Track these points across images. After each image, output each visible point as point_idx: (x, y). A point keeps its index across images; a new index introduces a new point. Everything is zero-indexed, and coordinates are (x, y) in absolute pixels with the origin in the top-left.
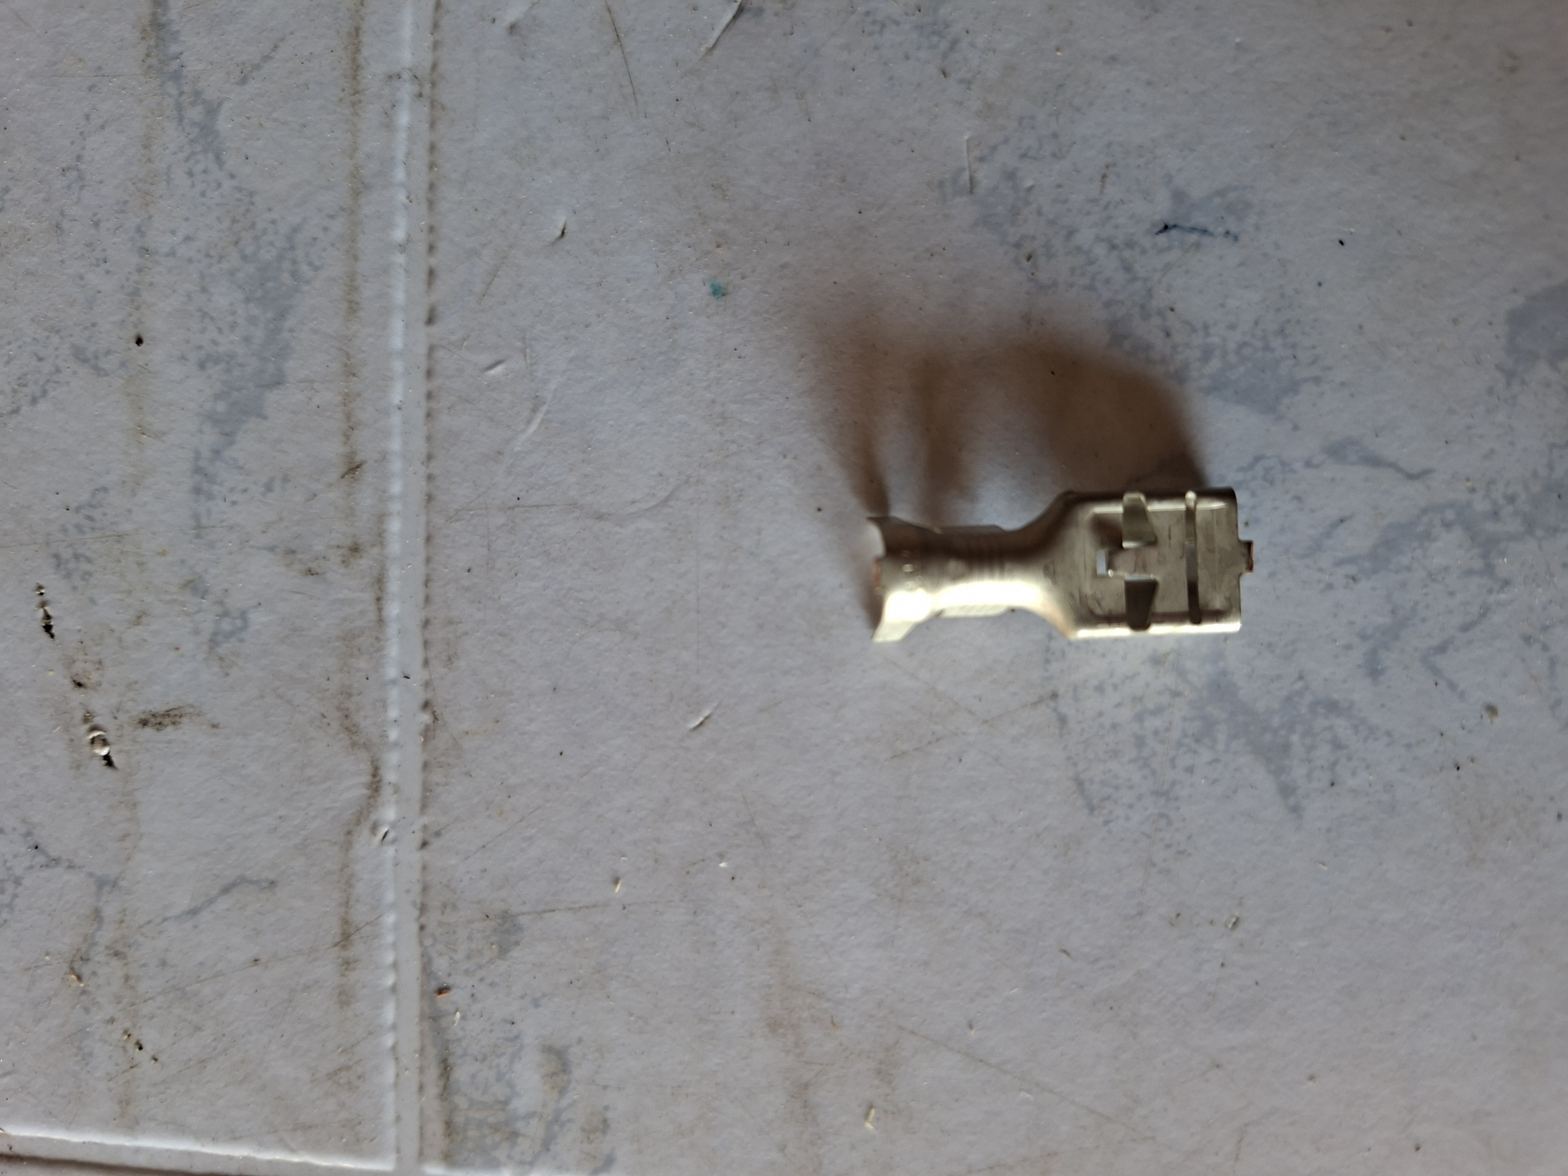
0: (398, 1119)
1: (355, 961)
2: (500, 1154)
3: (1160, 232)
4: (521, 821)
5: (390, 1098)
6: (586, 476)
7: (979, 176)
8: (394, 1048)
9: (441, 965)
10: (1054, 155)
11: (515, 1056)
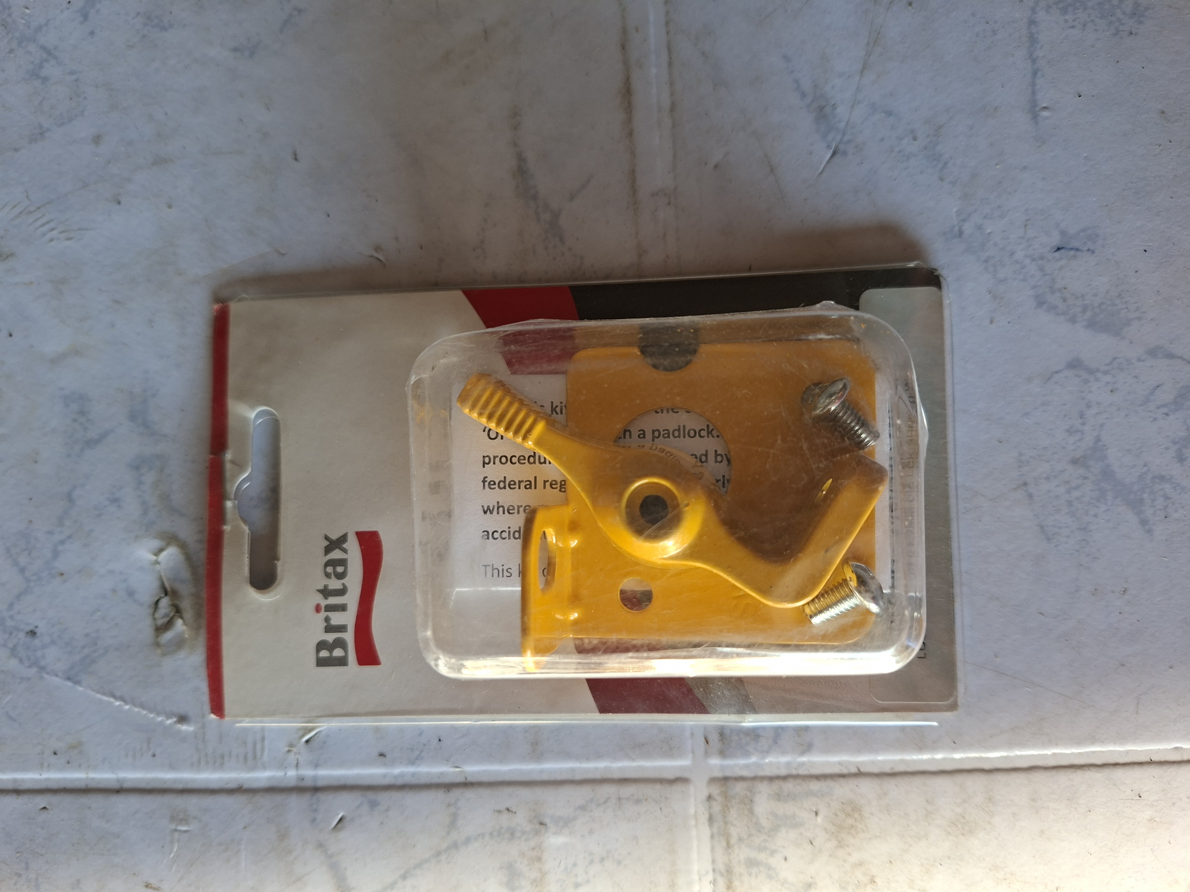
3: (1056, 251)
7: (964, 228)
10: (1000, 217)
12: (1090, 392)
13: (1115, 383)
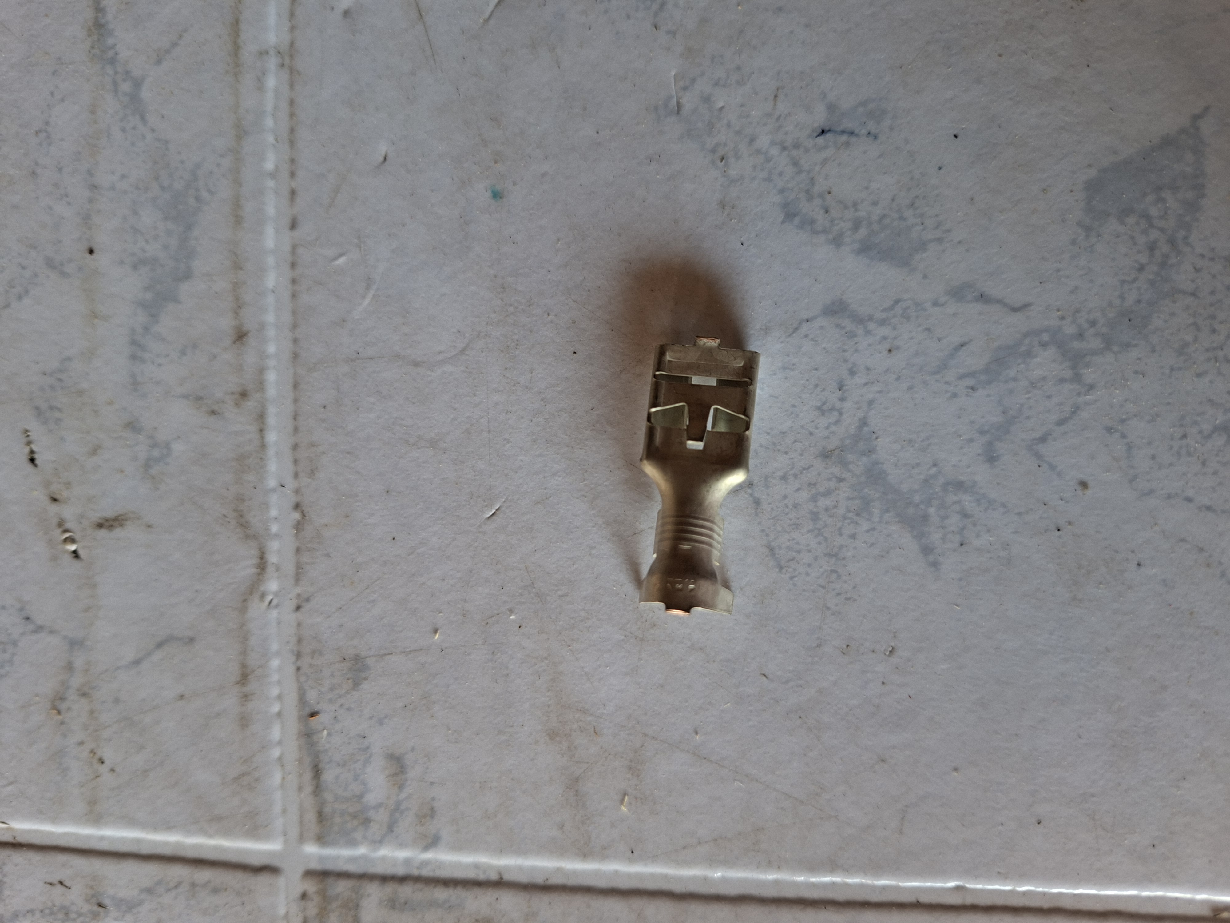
0: (284, 811)
1: (252, 694)
2: (358, 835)
3: (819, 135)
4: (367, 588)
5: (278, 795)
6: (406, 335)
7: (684, 101)
8: (280, 758)
9: (312, 696)
10: (738, 83)
11: (367, 762)
12: (856, 351)
13: (895, 338)
